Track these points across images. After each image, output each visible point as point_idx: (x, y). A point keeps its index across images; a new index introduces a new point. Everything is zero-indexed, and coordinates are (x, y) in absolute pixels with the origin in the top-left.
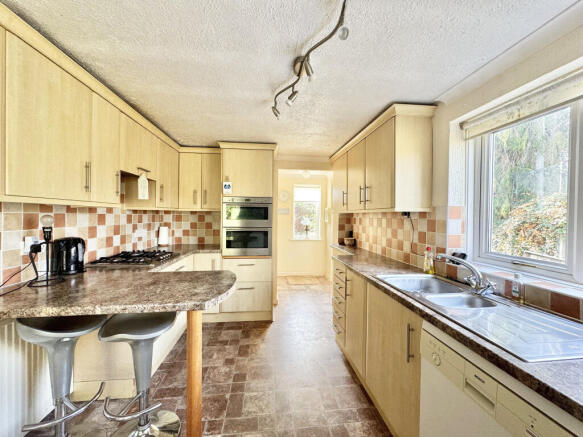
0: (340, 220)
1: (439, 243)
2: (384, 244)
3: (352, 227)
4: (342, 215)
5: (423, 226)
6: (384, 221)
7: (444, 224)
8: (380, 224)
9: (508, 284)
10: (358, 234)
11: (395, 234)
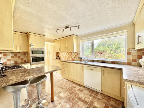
0: (56, 54)
1: (79, 56)
2: (68, 58)
3: (58, 55)
4: (56, 53)
5: (76, 54)
6: (68, 54)
7: (80, 53)
8: (67, 54)
9: (88, 60)
10: (60, 56)
11: (70, 55)
